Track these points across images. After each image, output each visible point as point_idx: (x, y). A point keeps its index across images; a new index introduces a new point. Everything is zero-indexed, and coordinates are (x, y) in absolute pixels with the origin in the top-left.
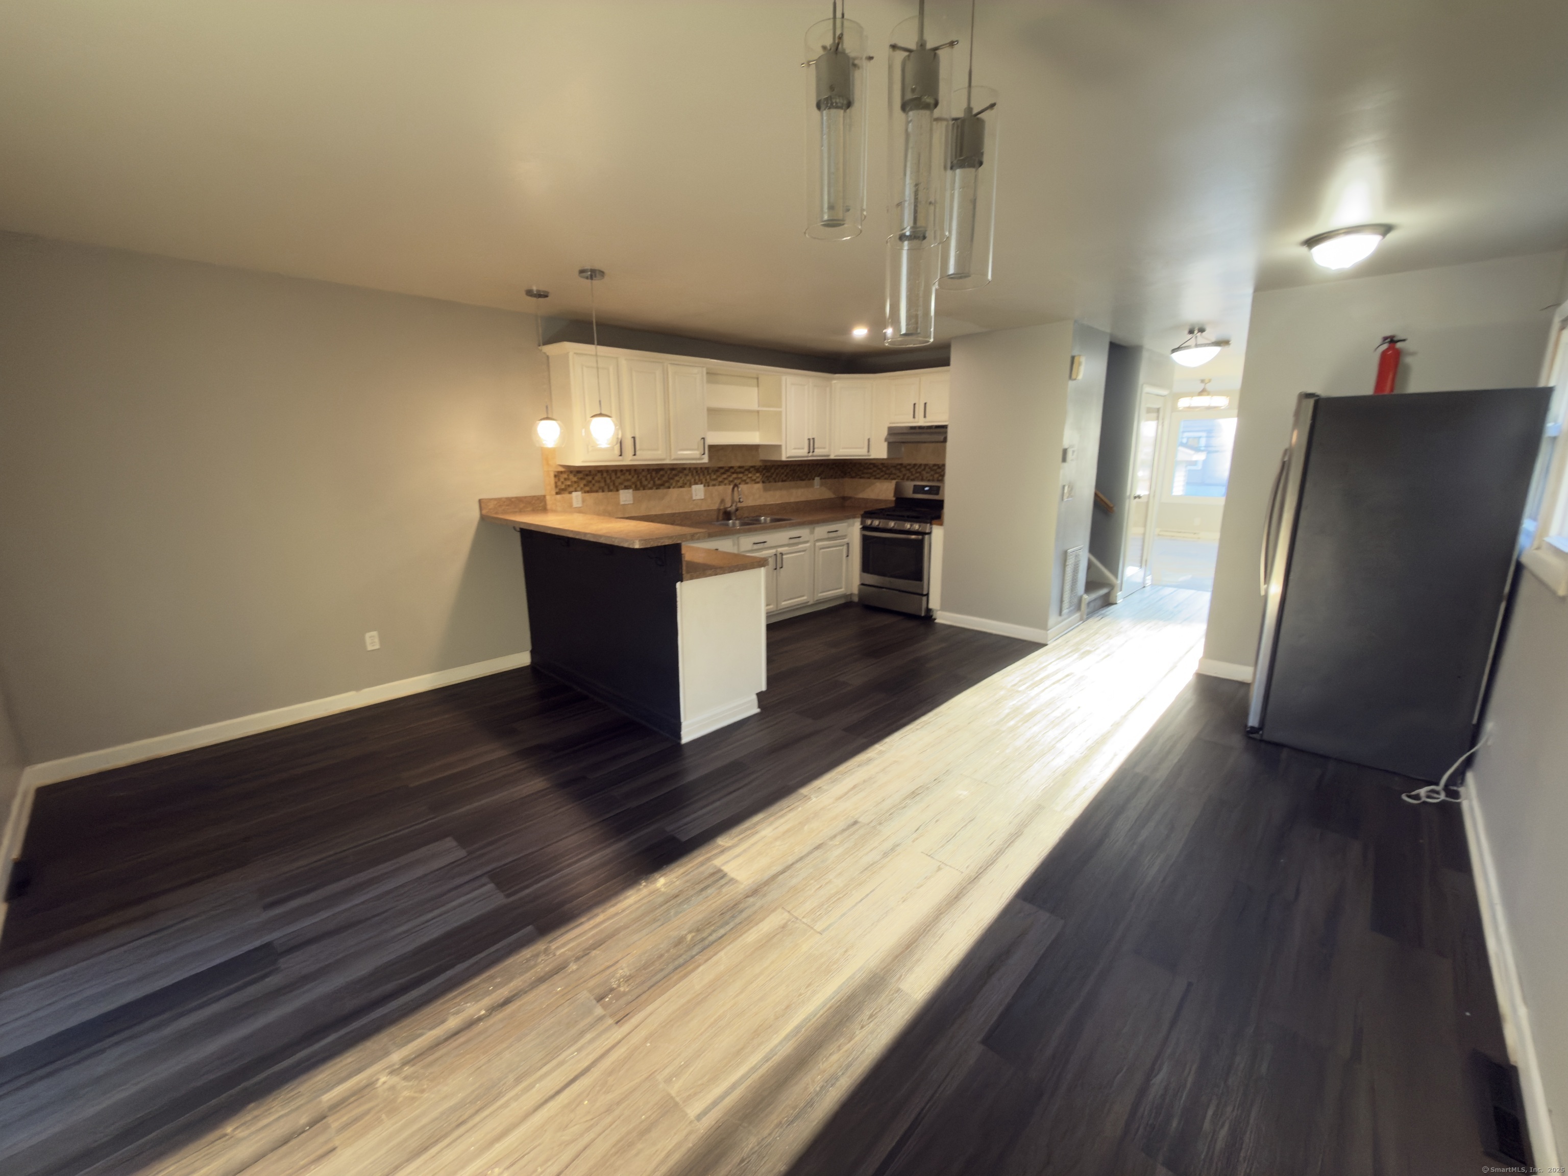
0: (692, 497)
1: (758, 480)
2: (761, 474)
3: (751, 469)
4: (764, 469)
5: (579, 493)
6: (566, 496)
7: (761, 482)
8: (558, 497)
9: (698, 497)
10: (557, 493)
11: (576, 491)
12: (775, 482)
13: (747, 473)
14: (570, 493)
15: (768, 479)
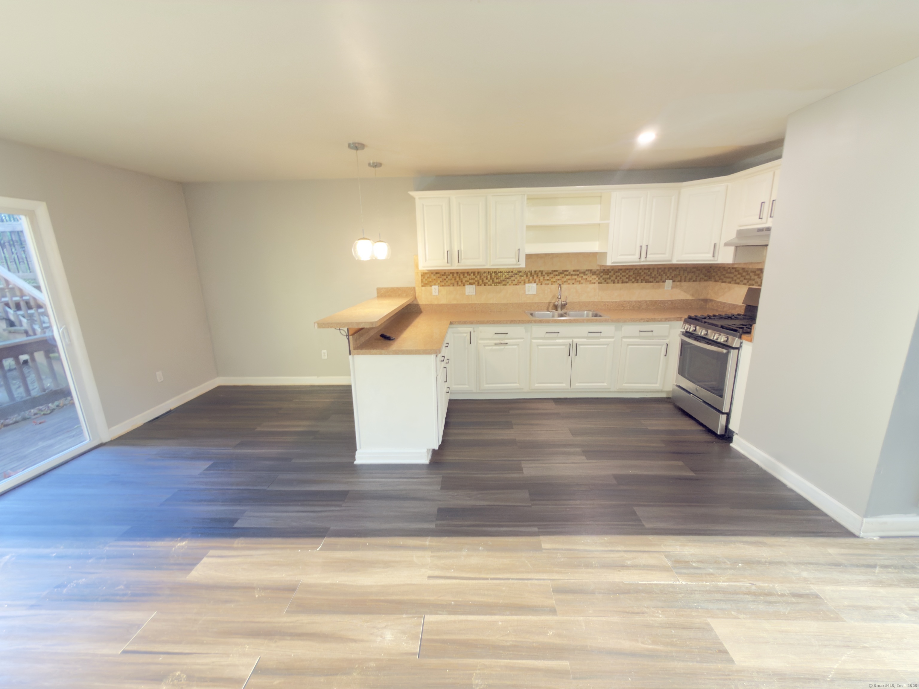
0: (525, 293)
1: (594, 281)
2: (597, 277)
3: (587, 272)
4: (602, 272)
5: (436, 287)
6: (428, 288)
7: (597, 283)
8: (423, 288)
9: (531, 293)
10: (422, 286)
11: (435, 285)
12: (614, 283)
13: (582, 275)
14: (431, 286)
15: (605, 281)
